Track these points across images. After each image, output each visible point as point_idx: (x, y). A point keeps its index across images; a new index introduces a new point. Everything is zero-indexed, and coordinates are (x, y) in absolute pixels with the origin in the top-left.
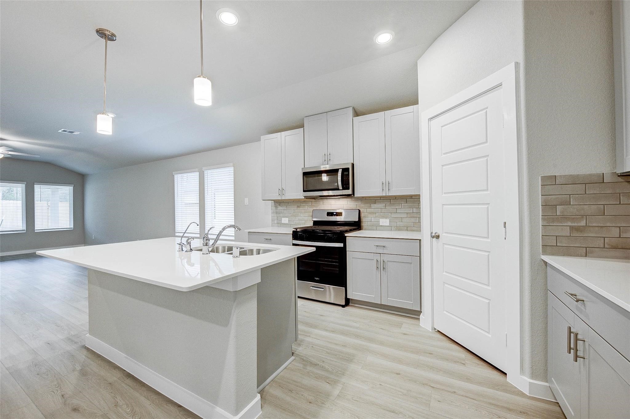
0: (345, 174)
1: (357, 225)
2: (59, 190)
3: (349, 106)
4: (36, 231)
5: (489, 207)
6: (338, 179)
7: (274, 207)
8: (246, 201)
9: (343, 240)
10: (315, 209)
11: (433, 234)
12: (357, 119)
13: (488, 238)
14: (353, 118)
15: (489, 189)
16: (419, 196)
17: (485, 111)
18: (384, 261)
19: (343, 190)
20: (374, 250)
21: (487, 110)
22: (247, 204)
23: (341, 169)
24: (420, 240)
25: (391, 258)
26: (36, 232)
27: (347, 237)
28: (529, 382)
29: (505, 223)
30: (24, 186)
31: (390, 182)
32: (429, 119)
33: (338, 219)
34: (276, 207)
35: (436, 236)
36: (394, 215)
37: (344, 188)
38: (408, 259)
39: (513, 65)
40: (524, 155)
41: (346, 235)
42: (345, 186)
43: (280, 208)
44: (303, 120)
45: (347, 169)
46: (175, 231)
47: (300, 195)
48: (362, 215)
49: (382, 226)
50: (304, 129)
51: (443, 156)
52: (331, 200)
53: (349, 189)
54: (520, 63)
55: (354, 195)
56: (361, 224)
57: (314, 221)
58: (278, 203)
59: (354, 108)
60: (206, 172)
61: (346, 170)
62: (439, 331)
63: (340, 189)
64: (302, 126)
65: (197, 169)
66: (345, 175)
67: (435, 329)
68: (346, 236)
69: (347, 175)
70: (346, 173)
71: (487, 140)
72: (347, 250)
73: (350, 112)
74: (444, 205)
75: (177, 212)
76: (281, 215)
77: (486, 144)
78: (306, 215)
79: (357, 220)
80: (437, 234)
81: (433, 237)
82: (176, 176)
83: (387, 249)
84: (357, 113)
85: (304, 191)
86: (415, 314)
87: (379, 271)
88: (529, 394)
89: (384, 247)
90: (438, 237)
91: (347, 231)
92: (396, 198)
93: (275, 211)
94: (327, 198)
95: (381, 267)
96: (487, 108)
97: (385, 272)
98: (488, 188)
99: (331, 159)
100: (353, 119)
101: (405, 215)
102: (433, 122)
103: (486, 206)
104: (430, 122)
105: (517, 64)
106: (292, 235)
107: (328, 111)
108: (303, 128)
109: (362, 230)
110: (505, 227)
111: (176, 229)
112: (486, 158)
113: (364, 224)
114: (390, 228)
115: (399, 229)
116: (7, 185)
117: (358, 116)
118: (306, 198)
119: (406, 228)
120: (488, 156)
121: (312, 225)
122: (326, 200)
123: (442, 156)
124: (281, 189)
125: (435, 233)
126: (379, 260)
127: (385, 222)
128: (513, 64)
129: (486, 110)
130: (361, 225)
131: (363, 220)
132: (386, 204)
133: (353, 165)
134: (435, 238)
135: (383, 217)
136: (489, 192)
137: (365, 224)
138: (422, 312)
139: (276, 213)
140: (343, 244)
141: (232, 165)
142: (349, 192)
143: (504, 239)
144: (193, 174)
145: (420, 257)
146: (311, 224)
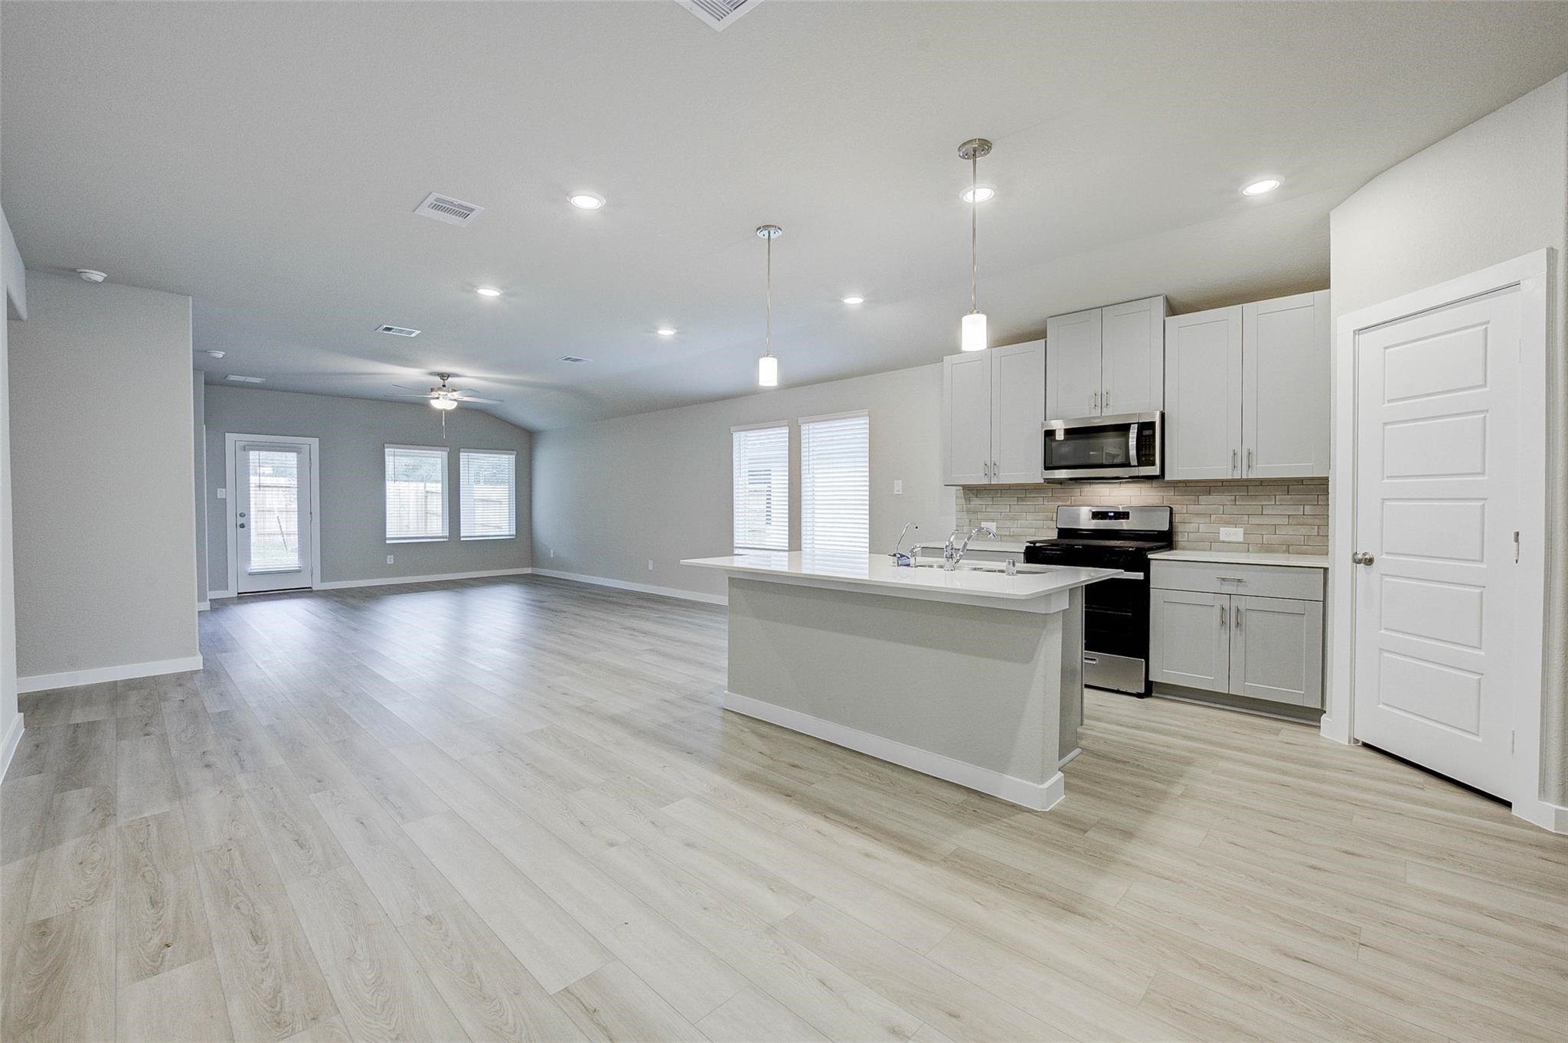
0: (1144, 434)
1: (1166, 540)
2: (475, 461)
3: (1157, 293)
4: (462, 539)
5: (1486, 505)
6: (1130, 444)
7: (963, 500)
8: (898, 487)
9: (1144, 566)
10: (1061, 503)
11: (1360, 556)
12: (1172, 321)
13: (1482, 561)
14: (1167, 319)
15: (1487, 471)
16: (1327, 479)
17: (1484, 327)
18: (1238, 610)
19: (1140, 468)
20: (1216, 587)
21: (1489, 325)
22: (901, 493)
23: (1137, 425)
24: (1326, 570)
25: (1253, 603)
26: (463, 541)
27: (1152, 561)
28: (1556, 809)
29: (1517, 534)
30: (445, 454)
31: (1253, 449)
32: (1354, 331)
33: (1123, 525)
34: (968, 500)
35: (1366, 559)
36: (1255, 520)
37: (1141, 463)
38: (1297, 607)
39: (1542, 253)
40: (1560, 413)
41: (1150, 556)
42: (1145, 458)
43: (976, 502)
44: (1046, 321)
45: (1151, 425)
46: (733, 545)
47: (1035, 474)
48: (1177, 518)
49: (1224, 542)
50: (1046, 341)
51: (1387, 405)
52: (1101, 486)
53: (1153, 464)
54: (1557, 251)
55: (1164, 477)
56: (1174, 536)
57: (1059, 529)
58: (972, 491)
59: (1167, 299)
60: (804, 428)
61: (1146, 427)
62: (1366, 745)
63: (1132, 464)
64: (1040, 334)
65: (785, 422)
66: (1146, 436)
67: (1358, 741)
68: (1150, 559)
69: (1148, 436)
70: (1147, 433)
71: (1485, 381)
72: (1151, 586)
73: (1159, 306)
74: (1386, 499)
75: (737, 506)
76: (979, 516)
77: (1484, 390)
78: (1040, 518)
79: (1166, 528)
80: (1367, 557)
81: (1357, 562)
82: (736, 436)
83: (1247, 586)
84: (1173, 309)
85: (1046, 468)
86: (1309, 716)
87: (1225, 627)
88: (1555, 830)
89: (1239, 581)
90: (1370, 562)
91: (1152, 549)
92: (1262, 483)
93: (965, 508)
94: (1090, 483)
95: (1232, 620)
96: (1488, 322)
97: (1241, 631)
98: (1484, 470)
99: (1111, 403)
100: (1164, 321)
101: (1285, 521)
102: (1363, 337)
103: (1480, 503)
104: (1357, 336)
105: (1551, 253)
106: (1023, 555)
107: (1103, 305)
108: (1044, 340)
109: (1176, 549)
110: (1517, 540)
111: (735, 541)
112: (1483, 415)
113: (1180, 538)
114: (1246, 546)
115: (1268, 549)
116: (401, 452)
117: (1174, 315)
118: (1048, 483)
119: (1284, 547)
120: (1487, 411)
121: (1056, 538)
122: (1088, 486)
123: (1385, 405)
124: (989, 464)
125: (1364, 554)
126: (1227, 607)
127: (1233, 534)
128: (1544, 252)
129: (1486, 326)
130: (1174, 539)
131: (1180, 528)
132: (1235, 496)
133: (1163, 416)
134: (1362, 564)
135: (1227, 523)
136: (1486, 478)
137: (1183, 536)
138: (1325, 712)
139: (968, 511)
140: (1142, 574)
141: (867, 413)
142: (1155, 470)
143: (1515, 562)
144: (777, 431)
145: (1324, 601)
146: (1053, 535)
